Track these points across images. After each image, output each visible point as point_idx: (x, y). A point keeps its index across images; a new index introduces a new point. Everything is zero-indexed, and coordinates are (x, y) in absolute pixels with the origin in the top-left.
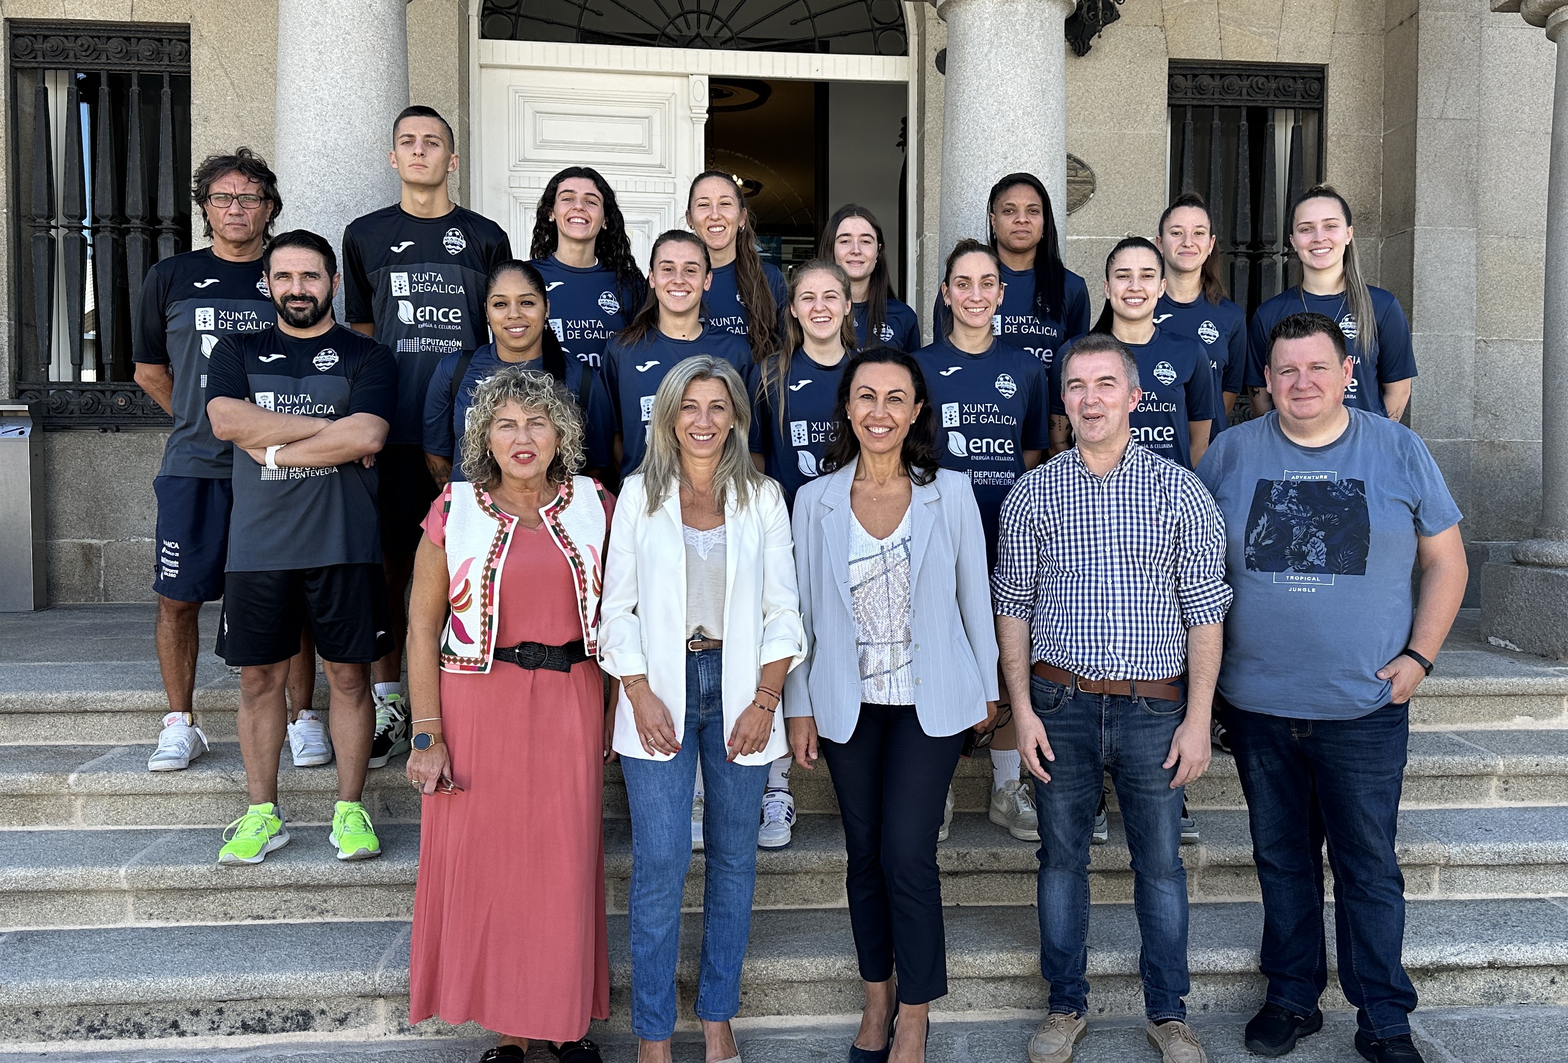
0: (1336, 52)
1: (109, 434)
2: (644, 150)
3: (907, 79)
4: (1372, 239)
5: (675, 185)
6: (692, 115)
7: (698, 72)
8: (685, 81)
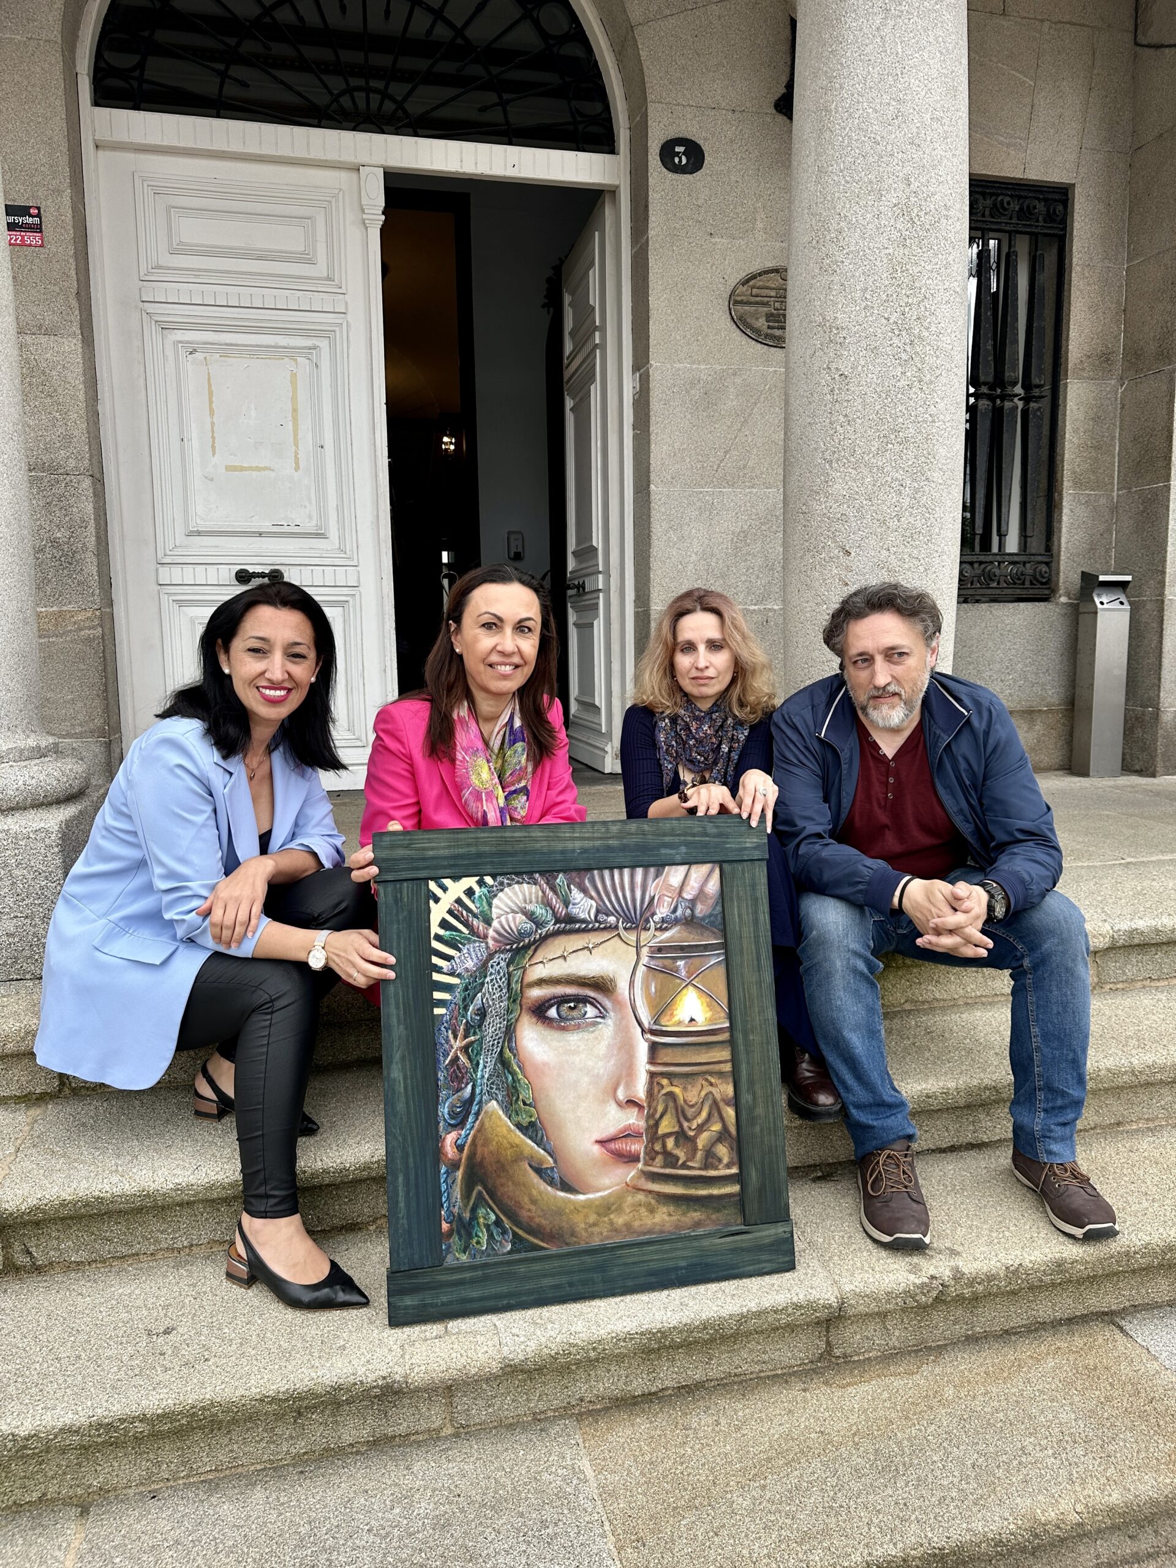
0: (1082, 170)
2: (308, 259)
3: (617, 183)
4: (1113, 382)
5: (346, 303)
6: (365, 216)
7: (371, 162)
8: (354, 175)
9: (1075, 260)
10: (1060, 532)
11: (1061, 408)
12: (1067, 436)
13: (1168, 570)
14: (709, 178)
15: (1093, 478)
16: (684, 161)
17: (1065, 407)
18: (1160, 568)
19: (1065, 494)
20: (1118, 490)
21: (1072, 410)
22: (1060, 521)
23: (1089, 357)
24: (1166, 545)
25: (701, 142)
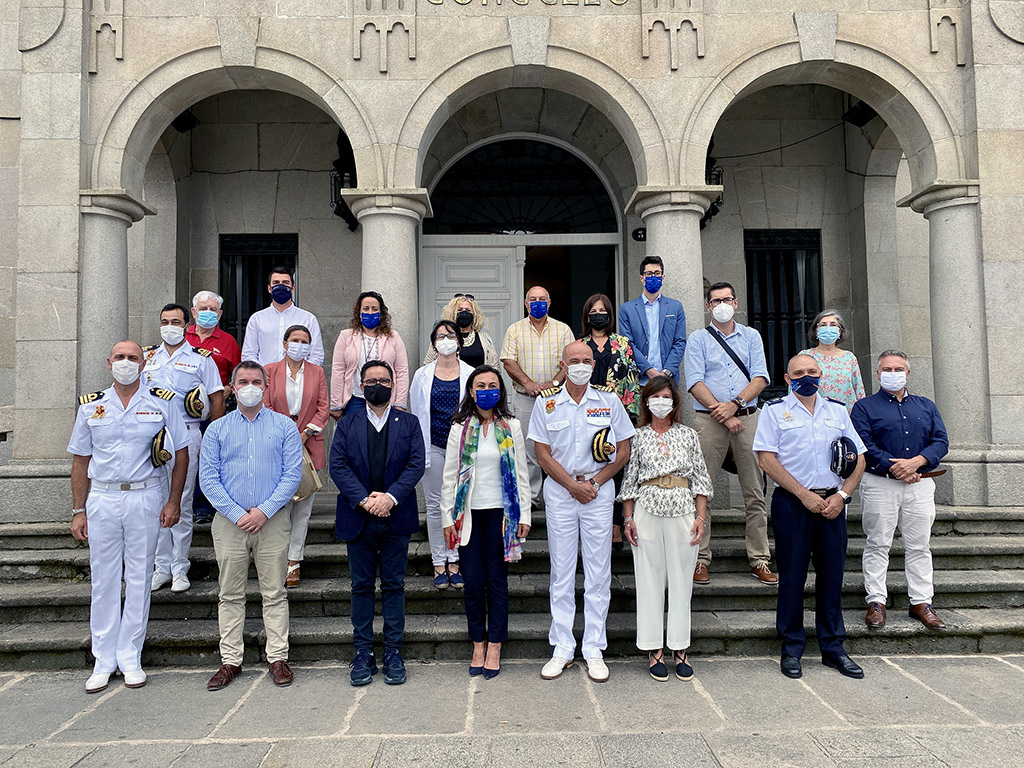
0: (824, 223)
2: (496, 281)
3: (618, 244)
5: (510, 295)
6: (518, 264)
7: (521, 245)
8: (515, 249)
9: (824, 260)
16: (642, 236)
23: (834, 299)
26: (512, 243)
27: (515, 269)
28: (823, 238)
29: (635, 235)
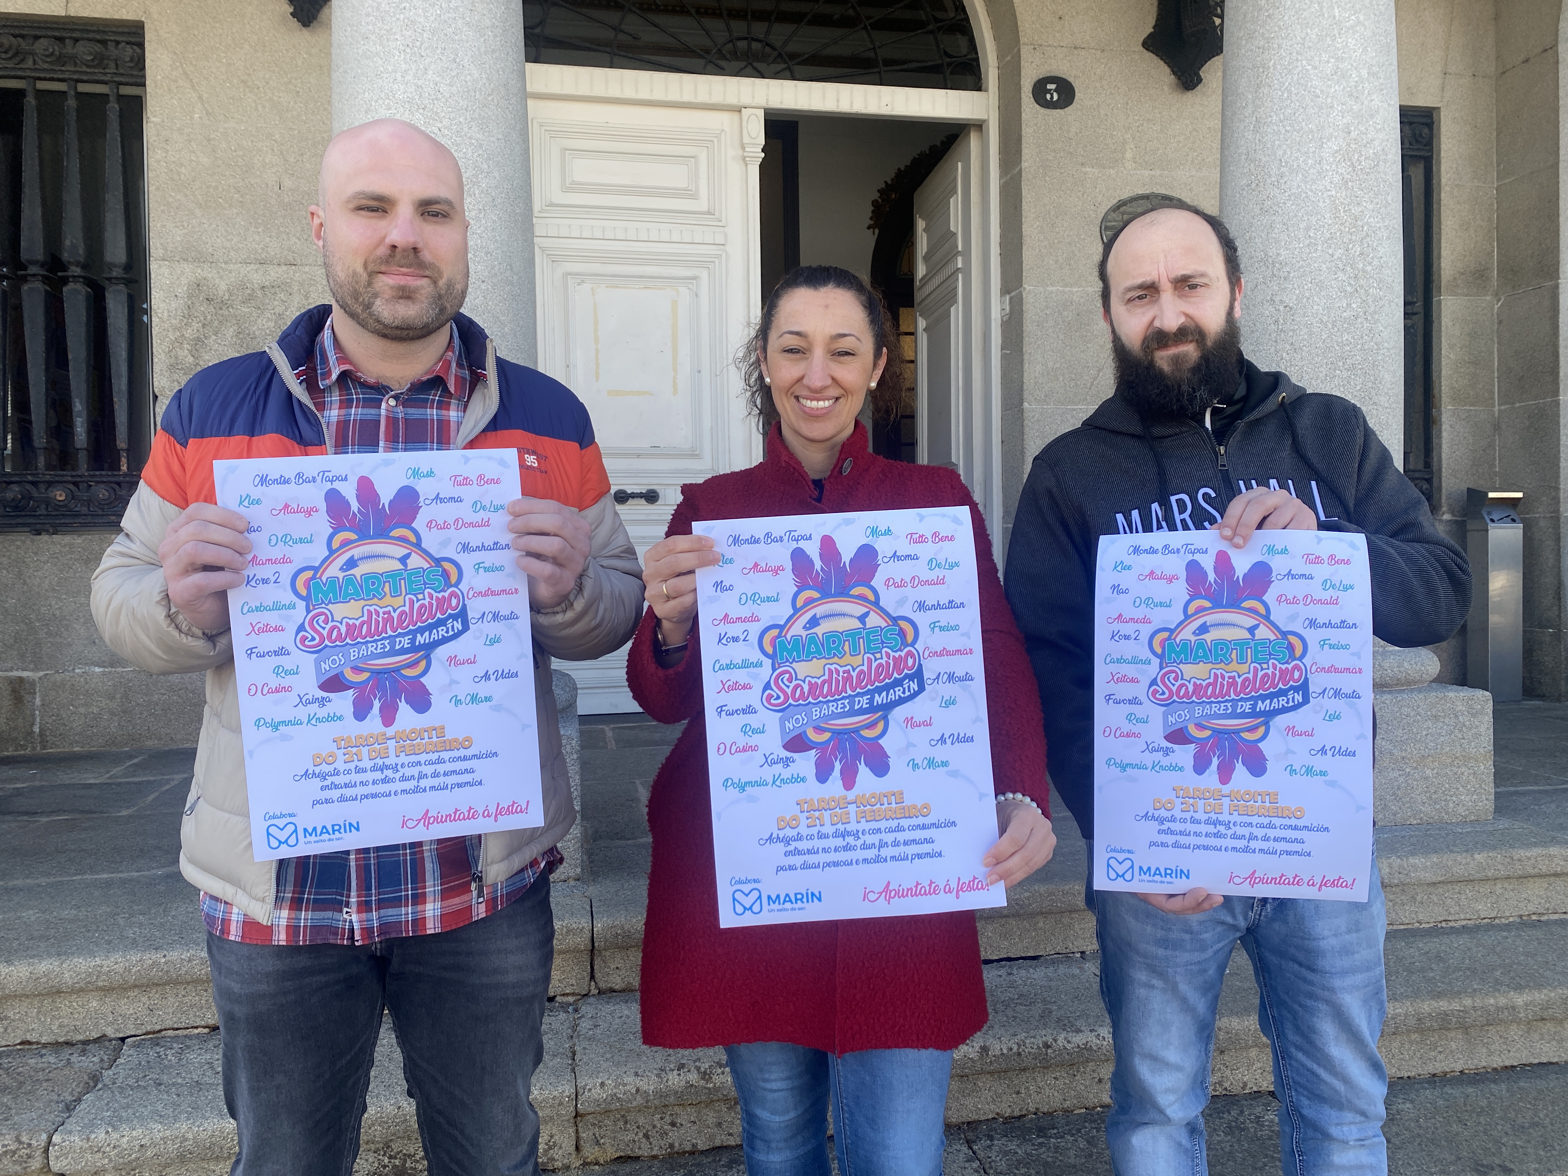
0: (1447, 95)
1: (45, 537)
2: (690, 194)
3: (986, 117)
4: (1488, 298)
5: (726, 235)
6: (746, 154)
7: (753, 105)
8: (736, 116)
9: (1443, 181)
10: (1440, 447)
11: (1435, 325)
12: (1443, 352)
13: (1562, 487)
14: (1080, 113)
15: (1472, 393)
16: (1056, 97)
17: (1440, 323)
18: (1553, 484)
19: (1443, 410)
20: (1499, 404)
21: (1447, 327)
22: (1440, 437)
23: (1462, 274)
24: (1559, 461)
25: (1071, 80)
26: (732, 100)
27: (735, 170)
28: (1443, 129)
29: (1039, 90)
